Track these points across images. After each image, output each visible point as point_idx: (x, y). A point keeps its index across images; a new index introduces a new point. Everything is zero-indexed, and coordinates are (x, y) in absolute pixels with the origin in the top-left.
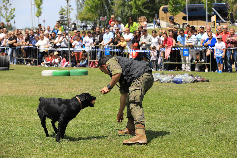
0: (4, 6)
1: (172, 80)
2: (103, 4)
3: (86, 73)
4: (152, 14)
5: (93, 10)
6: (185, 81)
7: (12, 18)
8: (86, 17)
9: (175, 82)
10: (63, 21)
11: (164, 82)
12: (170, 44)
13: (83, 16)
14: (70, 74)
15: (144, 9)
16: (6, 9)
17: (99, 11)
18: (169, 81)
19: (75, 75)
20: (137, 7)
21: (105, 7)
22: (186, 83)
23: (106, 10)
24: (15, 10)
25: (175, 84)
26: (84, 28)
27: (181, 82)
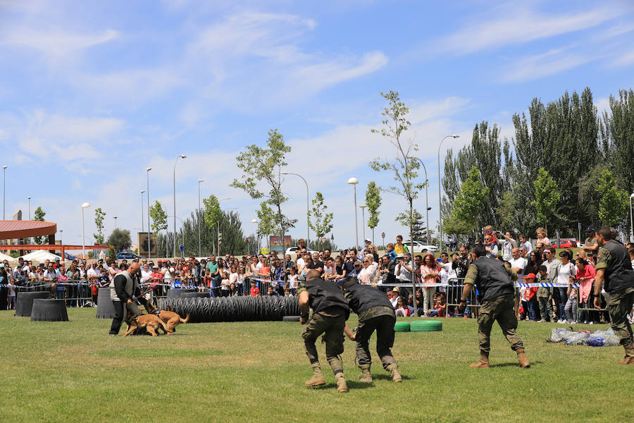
0: (314, 209)
1: (585, 340)
2: (486, 205)
3: (438, 328)
4: (572, 223)
5: (468, 215)
6: (608, 343)
7: (328, 231)
8: (456, 228)
9: (592, 344)
10: (417, 234)
11: (571, 344)
12: (590, 277)
13: (450, 227)
14: (411, 329)
15: (560, 213)
16: (317, 215)
17: (479, 217)
18: (580, 341)
19: (420, 331)
20: (545, 210)
21: (490, 211)
22: (611, 345)
23: (492, 216)
24: (333, 216)
25: (591, 347)
26: (451, 247)
27: (602, 344)
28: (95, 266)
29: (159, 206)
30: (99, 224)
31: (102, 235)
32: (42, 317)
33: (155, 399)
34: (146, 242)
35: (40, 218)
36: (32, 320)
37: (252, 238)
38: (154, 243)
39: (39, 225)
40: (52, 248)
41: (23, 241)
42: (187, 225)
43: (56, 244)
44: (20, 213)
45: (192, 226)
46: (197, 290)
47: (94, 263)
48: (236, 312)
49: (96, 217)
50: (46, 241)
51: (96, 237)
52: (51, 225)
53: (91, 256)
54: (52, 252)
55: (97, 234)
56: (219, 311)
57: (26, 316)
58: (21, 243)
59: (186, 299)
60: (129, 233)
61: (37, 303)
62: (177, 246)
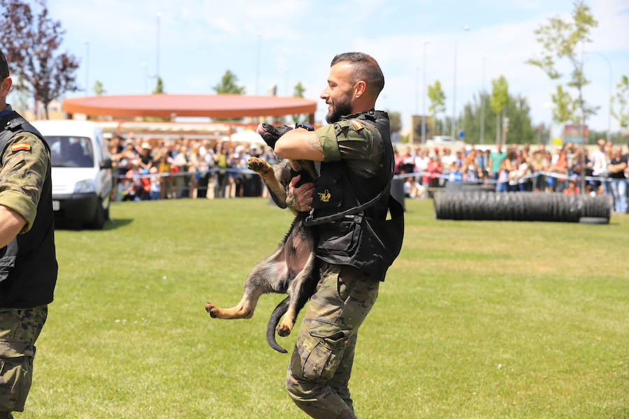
33: (435, 307)
34: (419, 127)
35: (299, 94)
37: (542, 126)
38: (429, 127)
39: (298, 103)
41: (279, 120)
42: (468, 109)
44: (275, 90)
45: (473, 109)
52: (310, 104)
56: (505, 209)
59: (468, 193)
60: (400, 115)
62: (456, 132)
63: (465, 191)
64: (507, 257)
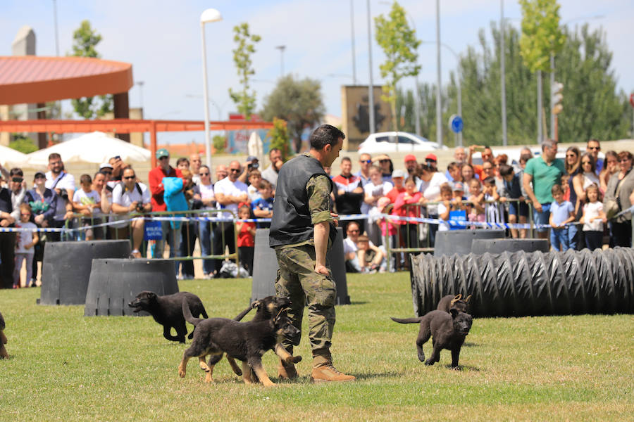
28: (235, 174)
29: (402, 14)
30: (243, 63)
31: (249, 92)
32: (116, 304)
34: (363, 112)
35: (87, 49)
36: (88, 314)
38: (383, 112)
39: (87, 69)
40: (123, 128)
41: (47, 109)
42: (469, 65)
43: (133, 116)
44: (31, 39)
45: (481, 67)
46: (508, 233)
47: (234, 166)
48: (619, 288)
49: (236, 46)
50: (105, 109)
51: (235, 98)
52: (116, 69)
53: (221, 147)
54: (125, 137)
55: (238, 89)
56: (574, 285)
57: (68, 303)
58: (41, 116)
59: (486, 255)
60: (317, 87)
61: (100, 269)
62: (445, 119)
63: (480, 251)
64: (589, 394)
